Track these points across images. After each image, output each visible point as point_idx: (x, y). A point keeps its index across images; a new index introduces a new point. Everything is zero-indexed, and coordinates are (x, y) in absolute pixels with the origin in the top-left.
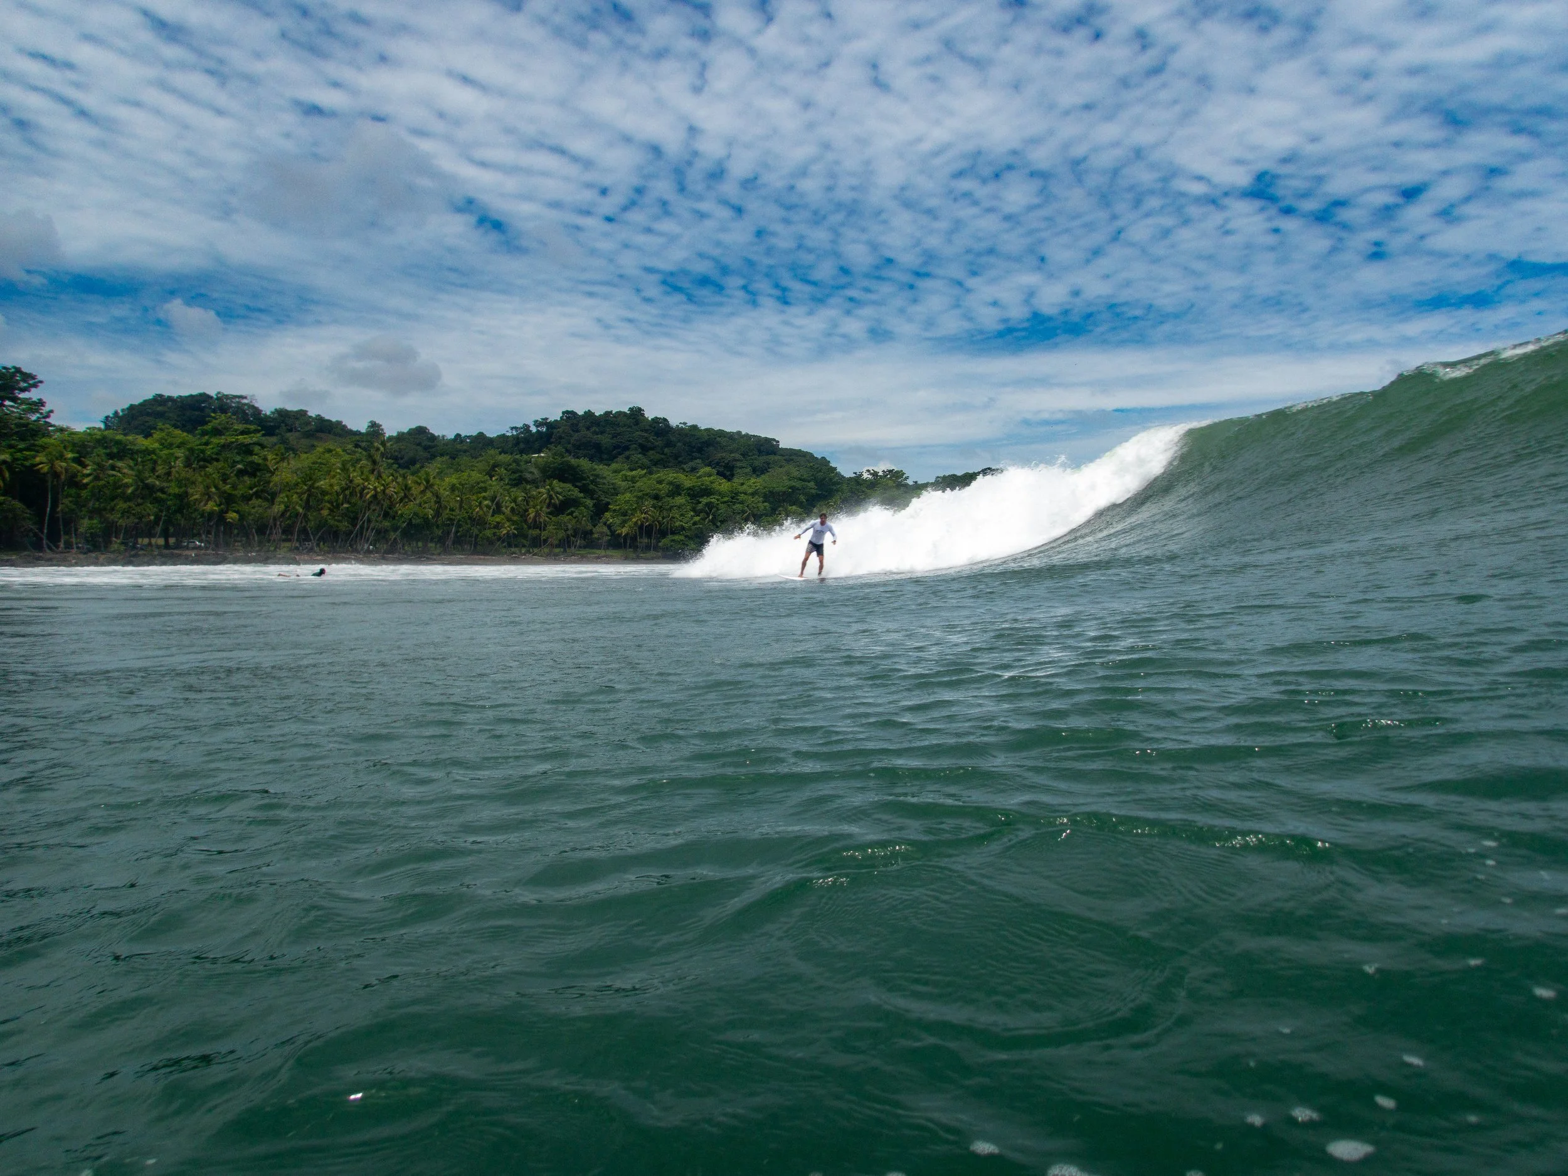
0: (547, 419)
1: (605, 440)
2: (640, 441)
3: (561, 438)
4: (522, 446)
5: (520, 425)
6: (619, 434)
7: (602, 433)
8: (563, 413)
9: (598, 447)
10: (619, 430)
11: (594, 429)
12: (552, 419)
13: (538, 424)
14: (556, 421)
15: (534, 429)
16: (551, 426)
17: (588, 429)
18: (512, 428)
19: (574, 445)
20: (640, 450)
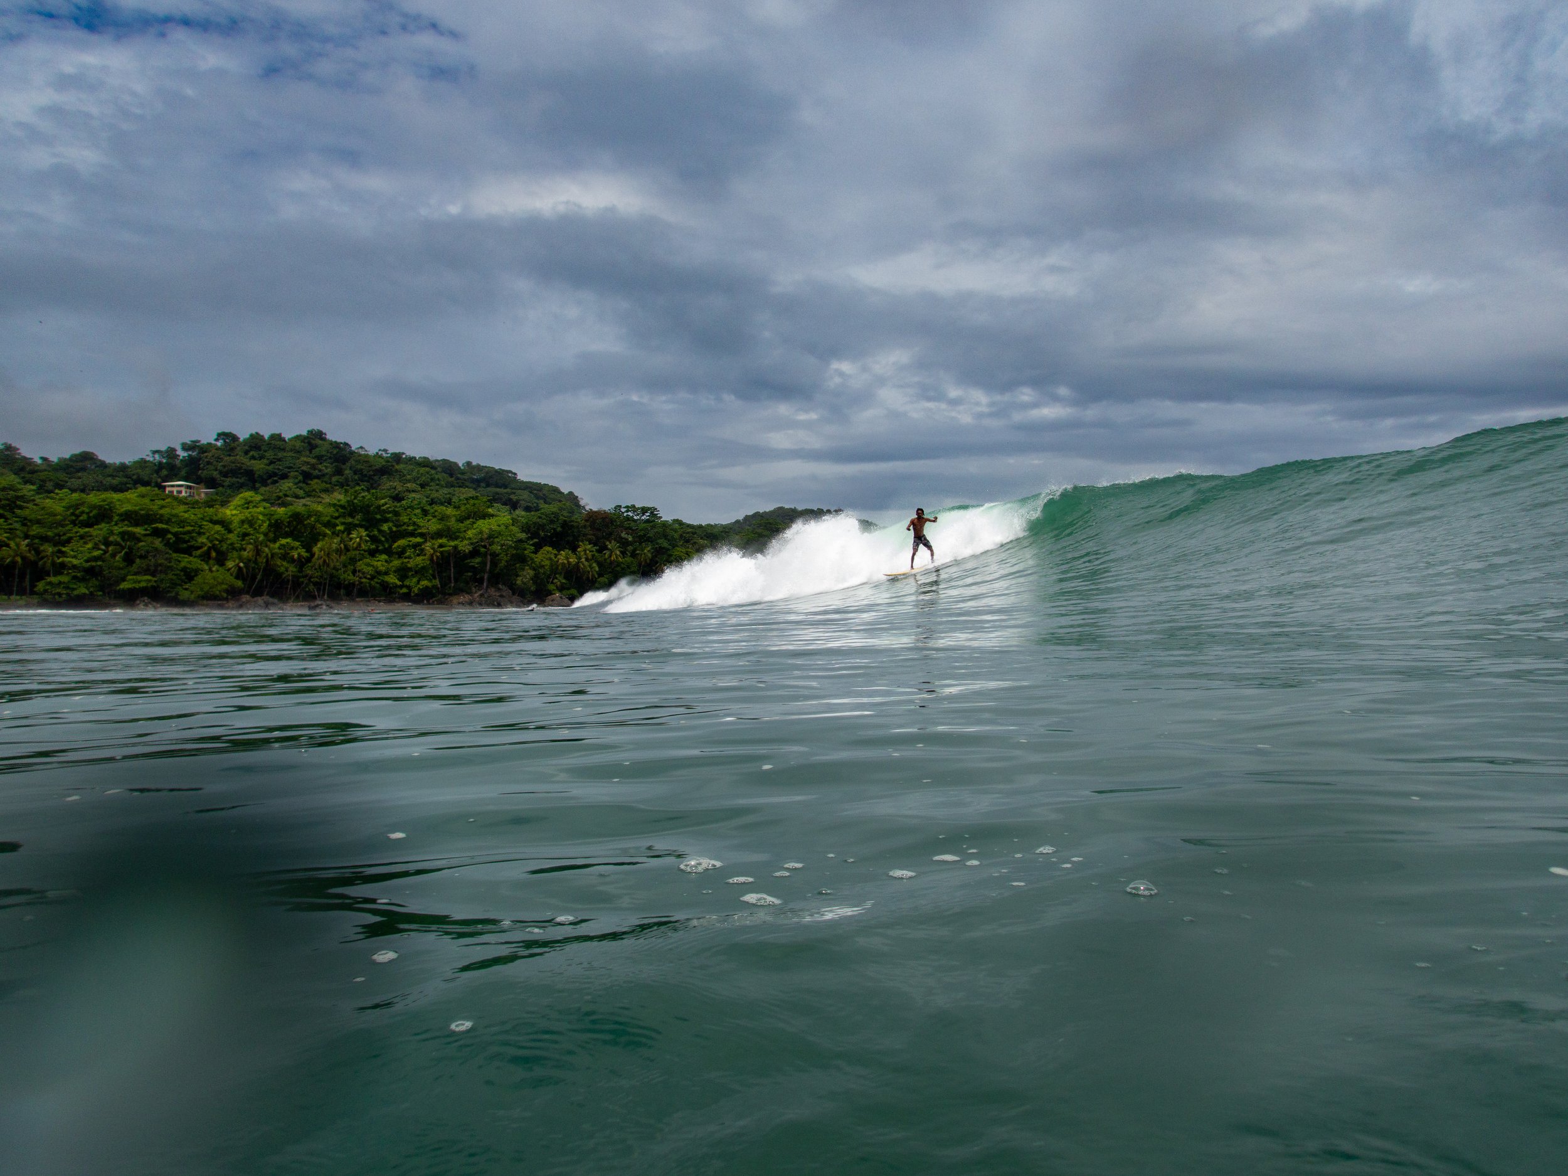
0: (199, 441)
1: (259, 466)
2: (305, 468)
3: (209, 463)
4: (164, 472)
5: (164, 448)
6: (279, 460)
7: (261, 458)
8: (219, 435)
9: (250, 474)
10: (280, 455)
11: (251, 453)
12: (204, 442)
13: (185, 447)
14: (210, 444)
15: (182, 454)
16: (204, 449)
17: (246, 453)
18: (155, 452)
19: (221, 473)
20: (301, 478)
